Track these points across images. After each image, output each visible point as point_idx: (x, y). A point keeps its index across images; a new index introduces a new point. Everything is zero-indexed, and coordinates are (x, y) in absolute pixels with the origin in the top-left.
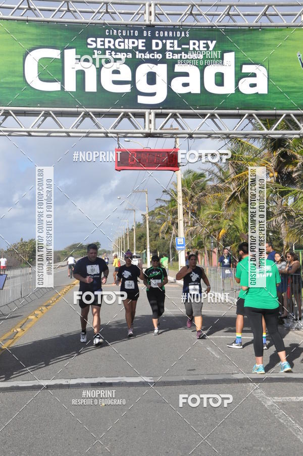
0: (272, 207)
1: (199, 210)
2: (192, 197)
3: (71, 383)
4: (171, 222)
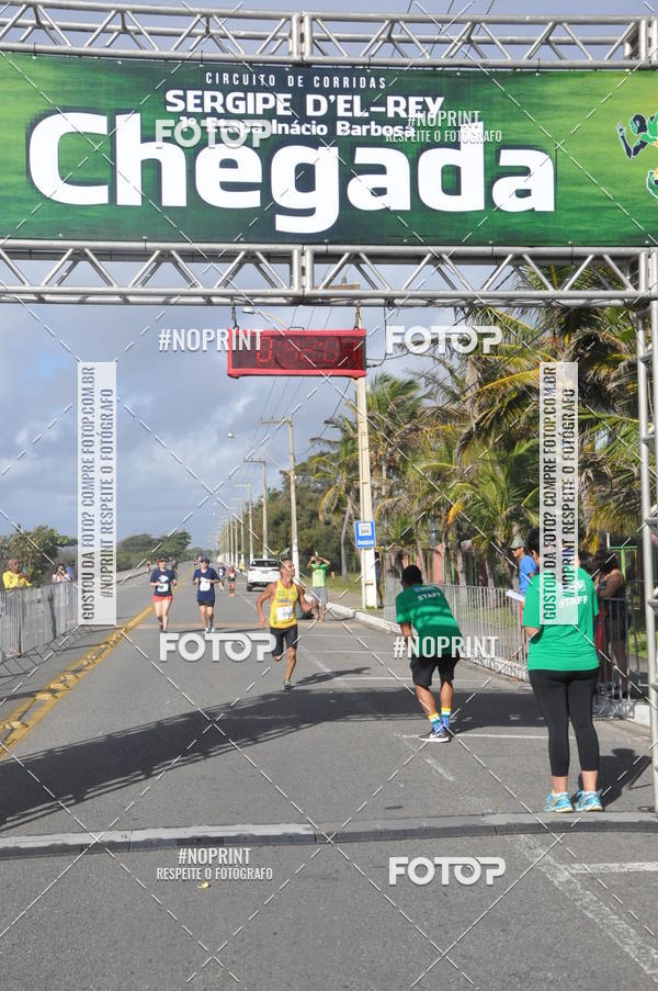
1: (405, 462)
2: (390, 433)
3: (132, 840)
4: (344, 489)
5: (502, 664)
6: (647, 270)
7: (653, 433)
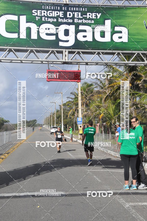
1: (90, 104)
2: (86, 96)
3: (21, 195)
4: (75, 110)
5: (113, 153)
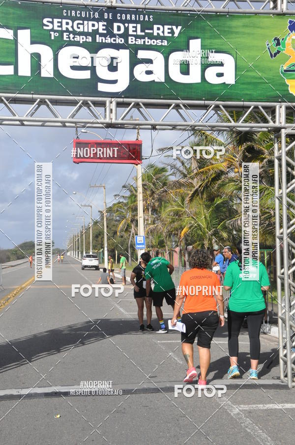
0: (236, 204)
1: (160, 207)
2: (153, 193)
3: (22, 394)
4: (130, 220)
6: (280, 114)
7: (282, 194)
